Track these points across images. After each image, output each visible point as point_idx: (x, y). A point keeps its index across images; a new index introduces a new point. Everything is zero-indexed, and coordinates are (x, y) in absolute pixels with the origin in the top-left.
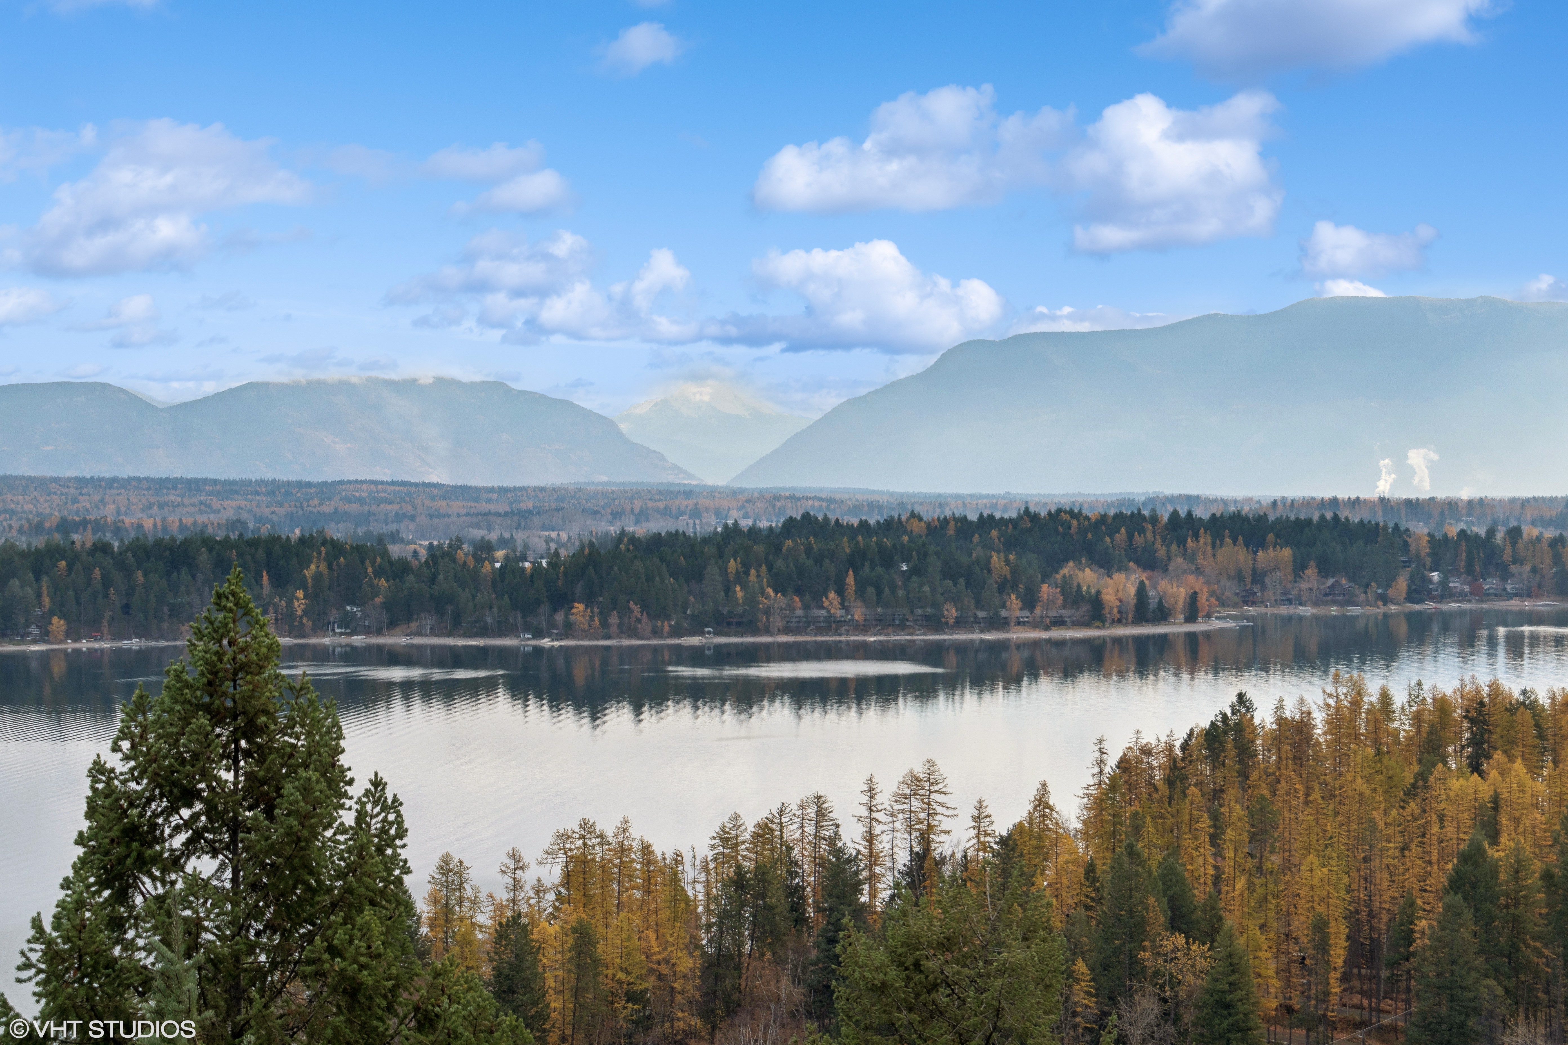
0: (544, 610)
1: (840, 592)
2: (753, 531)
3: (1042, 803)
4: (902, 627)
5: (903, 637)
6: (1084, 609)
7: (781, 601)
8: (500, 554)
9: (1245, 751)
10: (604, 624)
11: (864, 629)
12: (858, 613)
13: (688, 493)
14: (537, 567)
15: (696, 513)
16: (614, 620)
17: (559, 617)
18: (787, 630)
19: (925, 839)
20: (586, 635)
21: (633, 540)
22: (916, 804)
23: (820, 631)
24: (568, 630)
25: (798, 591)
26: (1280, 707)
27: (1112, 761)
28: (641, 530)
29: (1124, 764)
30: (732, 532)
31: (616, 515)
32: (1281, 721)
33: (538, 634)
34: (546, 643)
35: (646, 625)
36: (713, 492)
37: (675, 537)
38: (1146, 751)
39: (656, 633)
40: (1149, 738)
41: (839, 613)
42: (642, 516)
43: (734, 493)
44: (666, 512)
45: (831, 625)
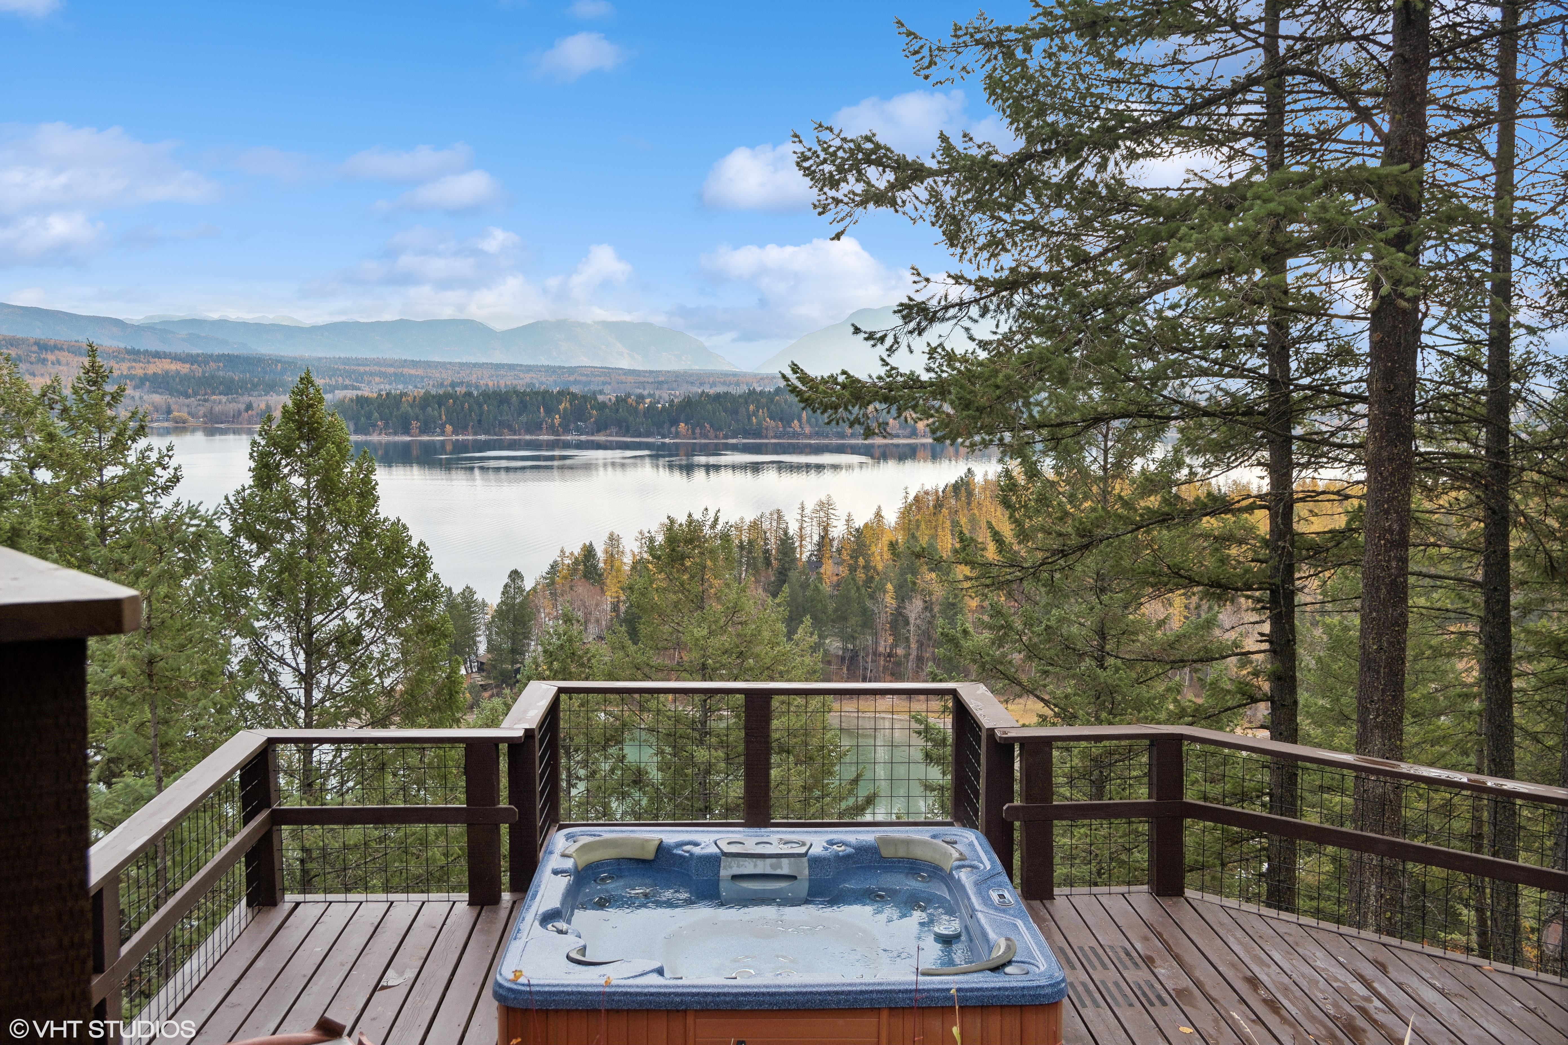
0: (666, 426)
1: (800, 421)
2: (762, 393)
3: (878, 515)
4: (827, 437)
5: (827, 441)
6: (909, 430)
7: (773, 423)
8: (648, 401)
9: (970, 494)
10: (693, 433)
11: (810, 437)
12: (807, 430)
13: (735, 375)
14: (664, 406)
15: (737, 384)
16: (698, 431)
17: (673, 429)
18: (775, 437)
19: (826, 530)
20: (685, 437)
21: (708, 395)
22: (822, 514)
23: (789, 438)
24: (677, 435)
25: (781, 420)
26: (986, 474)
27: (911, 498)
28: (712, 391)
29: (917, 499)
30: (752, 393)
31: (701, 384)
32: (986, 481)
33: (664, 437)
34: (667, 440)
35: (712, 433)
36: (745, 375)
37: (726, 394)
38: (927, 493)
39: (716, 437)
40: (928, 487)
41: (798, 430)
42: (713, 385)
43: (755, 375)
44: (724, 383)
45: (795, 435)
